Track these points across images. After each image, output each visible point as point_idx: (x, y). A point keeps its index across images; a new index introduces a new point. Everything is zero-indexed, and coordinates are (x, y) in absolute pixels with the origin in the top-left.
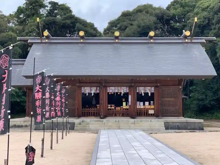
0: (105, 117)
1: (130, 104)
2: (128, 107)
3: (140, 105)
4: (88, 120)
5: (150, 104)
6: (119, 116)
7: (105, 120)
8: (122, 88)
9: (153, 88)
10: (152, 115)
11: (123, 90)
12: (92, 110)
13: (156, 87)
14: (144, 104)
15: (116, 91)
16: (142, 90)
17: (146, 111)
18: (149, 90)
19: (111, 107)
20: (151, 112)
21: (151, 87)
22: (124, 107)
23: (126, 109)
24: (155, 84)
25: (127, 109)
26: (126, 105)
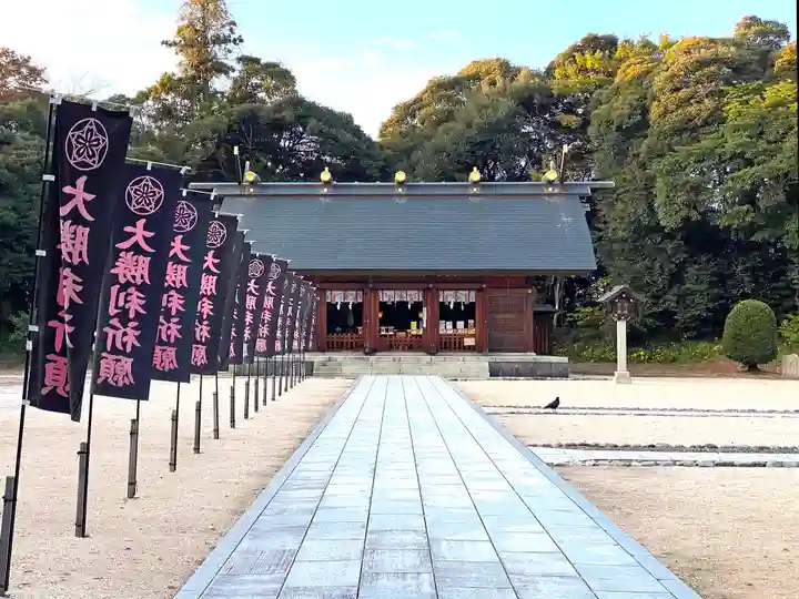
0: (373, 351)
1: (425, 325)
2: (421, 332)
3: (446, 328)
4: (338, 357)
5: (466, 326)
6: (403, 350)
7: (372, 358)
8: (409, 292)
9: (473, 294)
10: (470, 349)
11: (412, 296)
12: (348, 337)
13: (480, 290)
14: (454, 326)
15: (397, 299)
16: (450, 298)
17: (457, 341)
18: (465, 297)
19: (387, 330)
20: (469, 342)
21: (469, 290)
22: (414, 333)
23: (417, 336)
24: (477, 286)
25: (420, 336)
26: (418, 327)
